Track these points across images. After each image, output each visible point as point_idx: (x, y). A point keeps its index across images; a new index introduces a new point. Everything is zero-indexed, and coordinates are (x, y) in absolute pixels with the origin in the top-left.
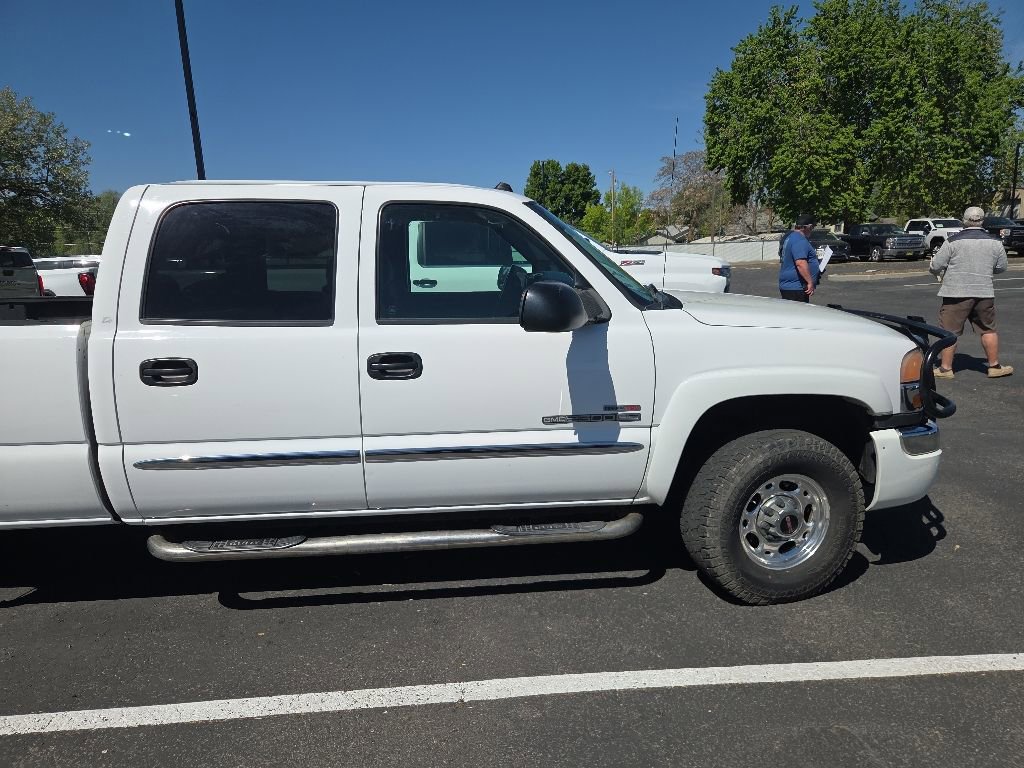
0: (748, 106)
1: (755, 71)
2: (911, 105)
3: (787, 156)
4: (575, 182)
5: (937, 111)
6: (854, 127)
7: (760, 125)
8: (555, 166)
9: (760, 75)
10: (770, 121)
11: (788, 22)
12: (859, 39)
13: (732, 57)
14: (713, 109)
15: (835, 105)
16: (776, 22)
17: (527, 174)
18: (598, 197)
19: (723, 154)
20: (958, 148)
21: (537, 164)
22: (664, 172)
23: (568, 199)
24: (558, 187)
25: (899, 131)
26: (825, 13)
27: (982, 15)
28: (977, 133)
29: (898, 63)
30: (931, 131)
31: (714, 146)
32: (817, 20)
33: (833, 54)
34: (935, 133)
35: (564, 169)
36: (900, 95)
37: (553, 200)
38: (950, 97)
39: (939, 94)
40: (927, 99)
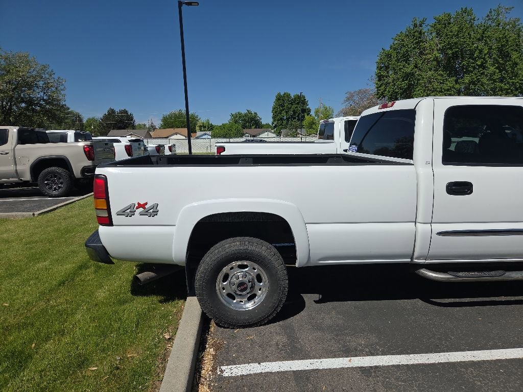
0: (401, 67)
1: (404, 49)
2: (484, 68)
3: (421, 92)
4: (298, 104)
5: (498, 71)
6: (455, 78)
7: (407, 76)
8: (288, 96)
9: (407, 51)
10: (413, 74)
11: (421, 26)
12: (458, 35)
13: (391, 42)
14: (380, 68)
15: (444, 67)
16: (415, 26)
17: (274, 99)
18: (309, 111)
19: (385, 90)
20: (507, 89)
21: (279, 94)
22: (348, 99)
23: (295, 112)
24: (290, 106)
25: (478, 80)
26: (439, 22)
27: (517, 24)
28: (518, 82)
29: (477, 47)
30: (495, 81)
31: (380, 87)
32: (435, 25)
33: (445, 42)
34: (496, 82)
35: (292, 97)
36: (479, 63)
37: (287, 112)
38: (503, 64)
39: (498, 63)
40: (493, 65)
